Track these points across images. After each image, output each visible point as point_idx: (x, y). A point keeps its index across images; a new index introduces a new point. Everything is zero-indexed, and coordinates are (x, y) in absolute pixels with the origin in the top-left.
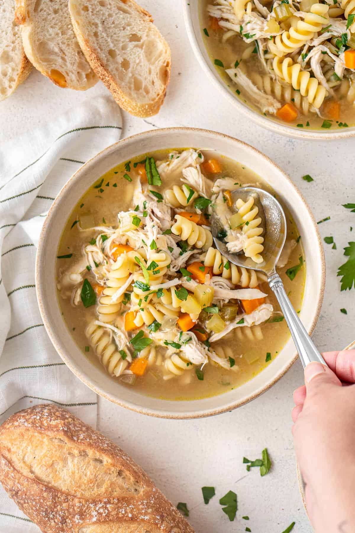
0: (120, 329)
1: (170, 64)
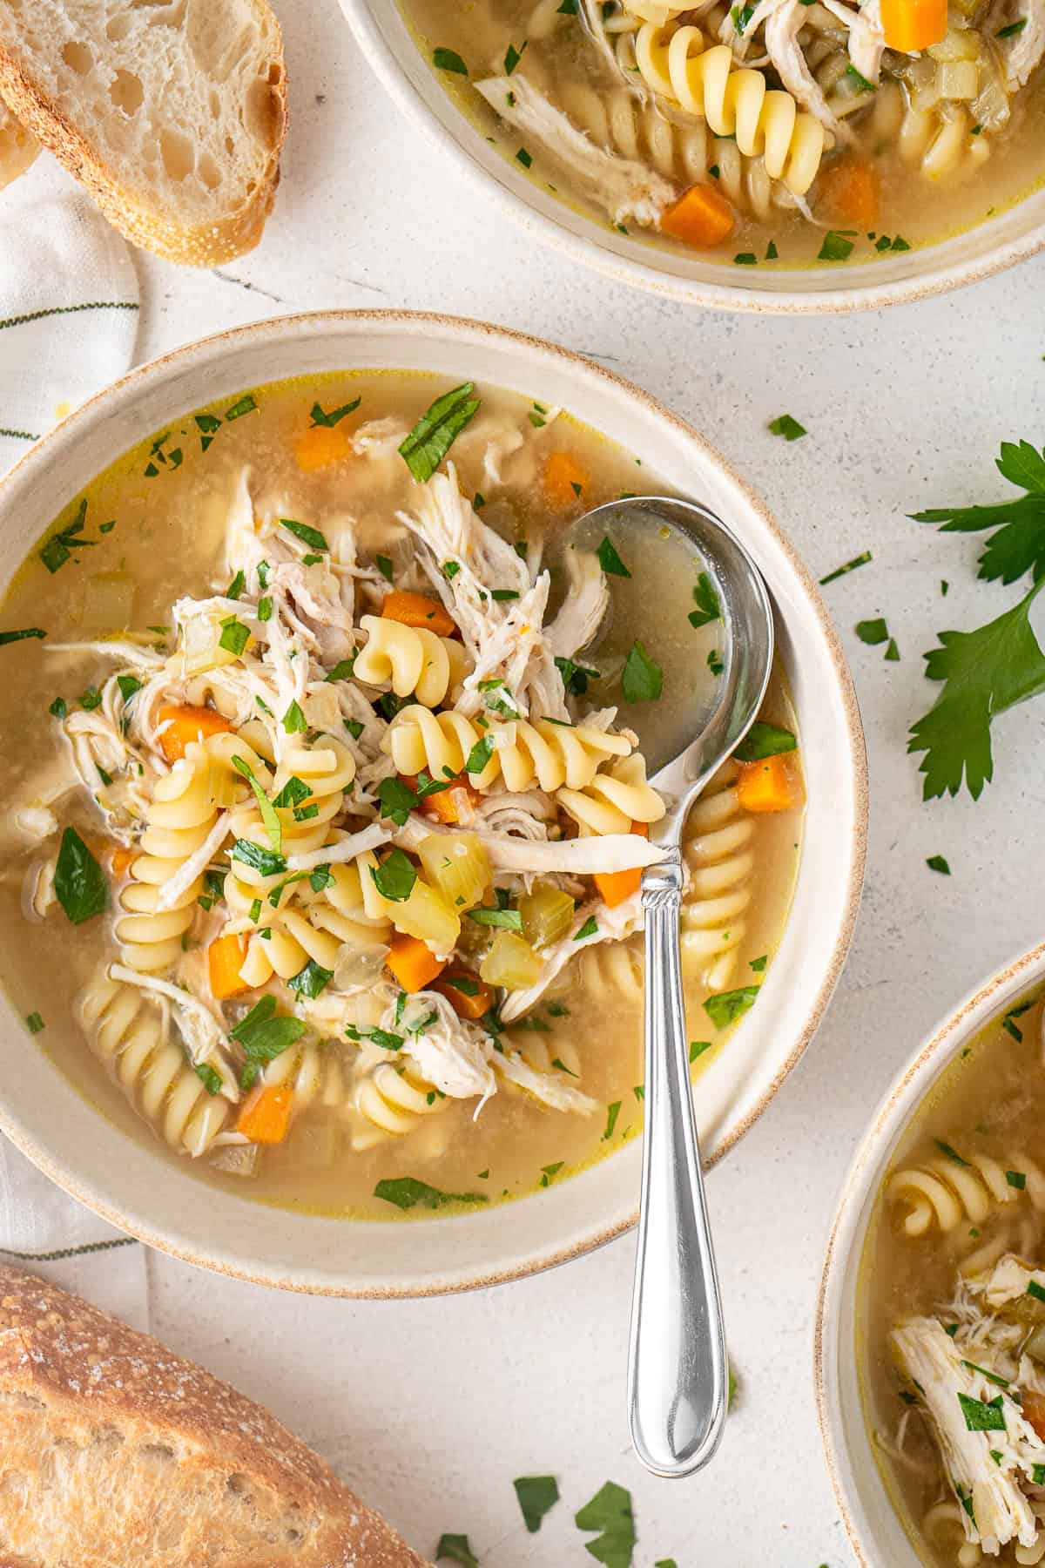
0: (196, 994)
1: (283, 72)
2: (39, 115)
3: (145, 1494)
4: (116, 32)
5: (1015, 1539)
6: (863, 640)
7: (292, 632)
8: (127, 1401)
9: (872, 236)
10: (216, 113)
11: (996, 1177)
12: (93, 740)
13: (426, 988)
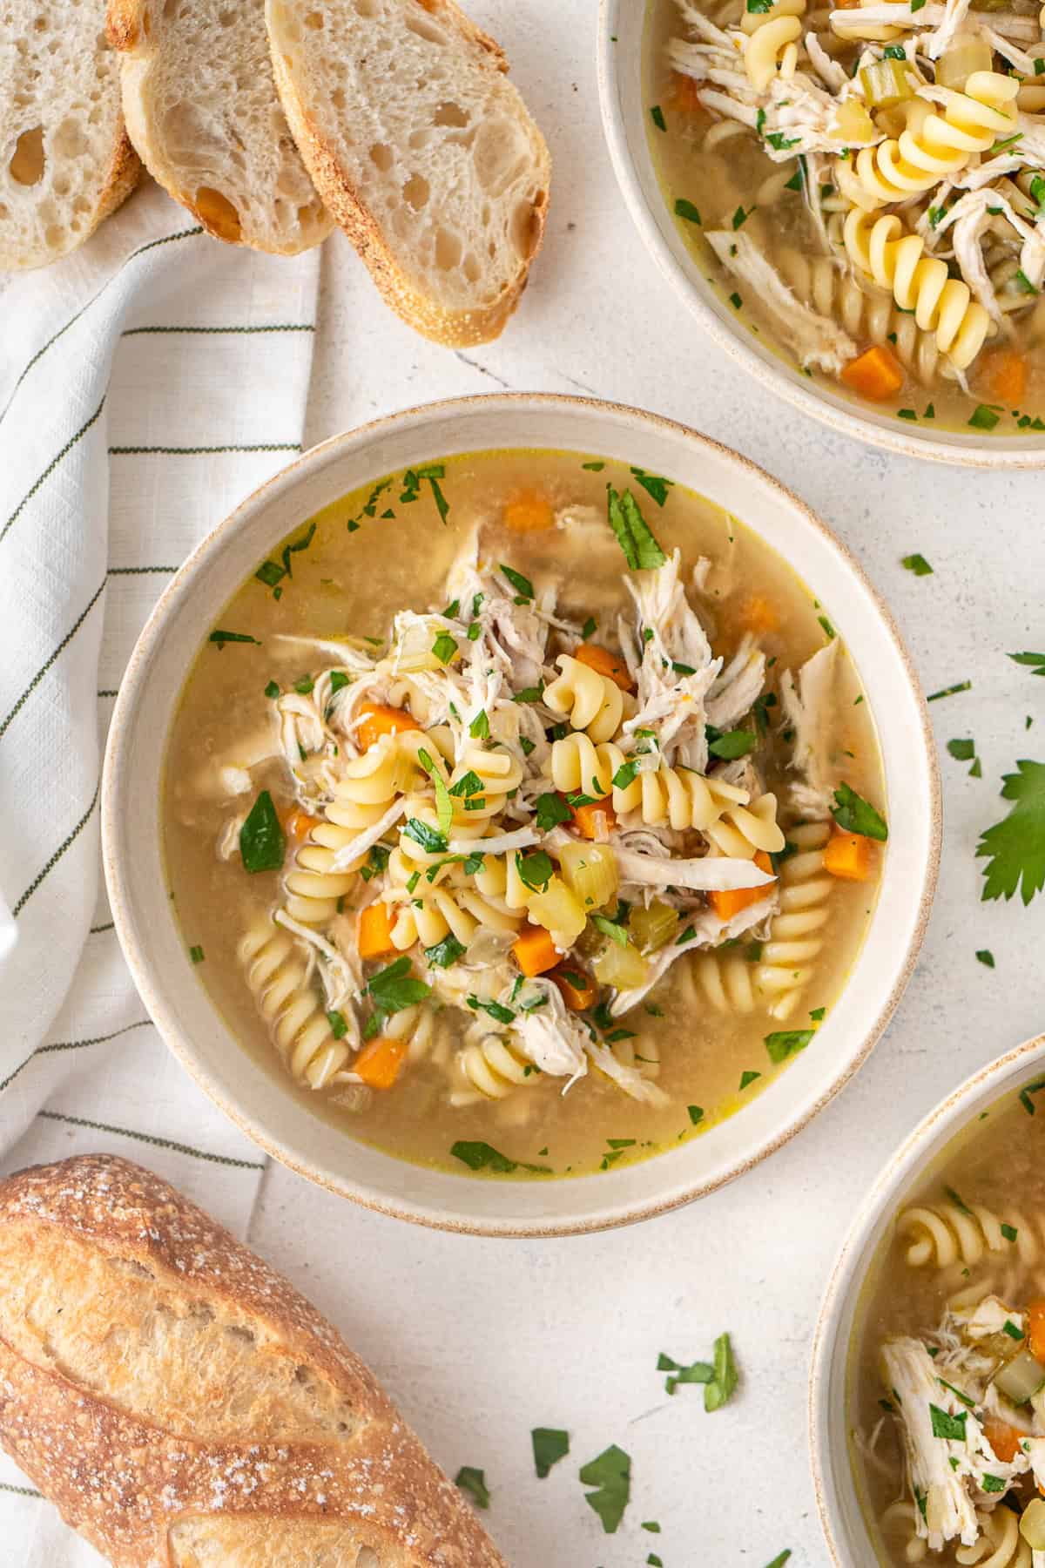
0: (343, 950)
1: (547, 198)
2: (341, 199)
3: (226, 1366)
4: (416, 142)
5: (958, 1537)
6: (953, 754)
7: (492, 656)
8: (223, 1287)
9: (1016, 414)
10: (485, 221)
11: (992, 1228)
12: (299, 720)
13: (542, 975)
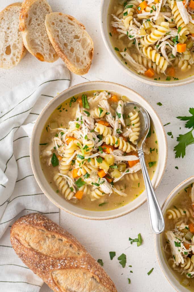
0: (70, 177)
1: (93, 49)
3: (58, 245)
5: (181, 262)
6: (168, 135)
7: (86, 126)
8: (57, 233)
9: (173, 78)
10: (84, 54)
11: (182, 212)
12: (57, 141)
13: (103, 177)
